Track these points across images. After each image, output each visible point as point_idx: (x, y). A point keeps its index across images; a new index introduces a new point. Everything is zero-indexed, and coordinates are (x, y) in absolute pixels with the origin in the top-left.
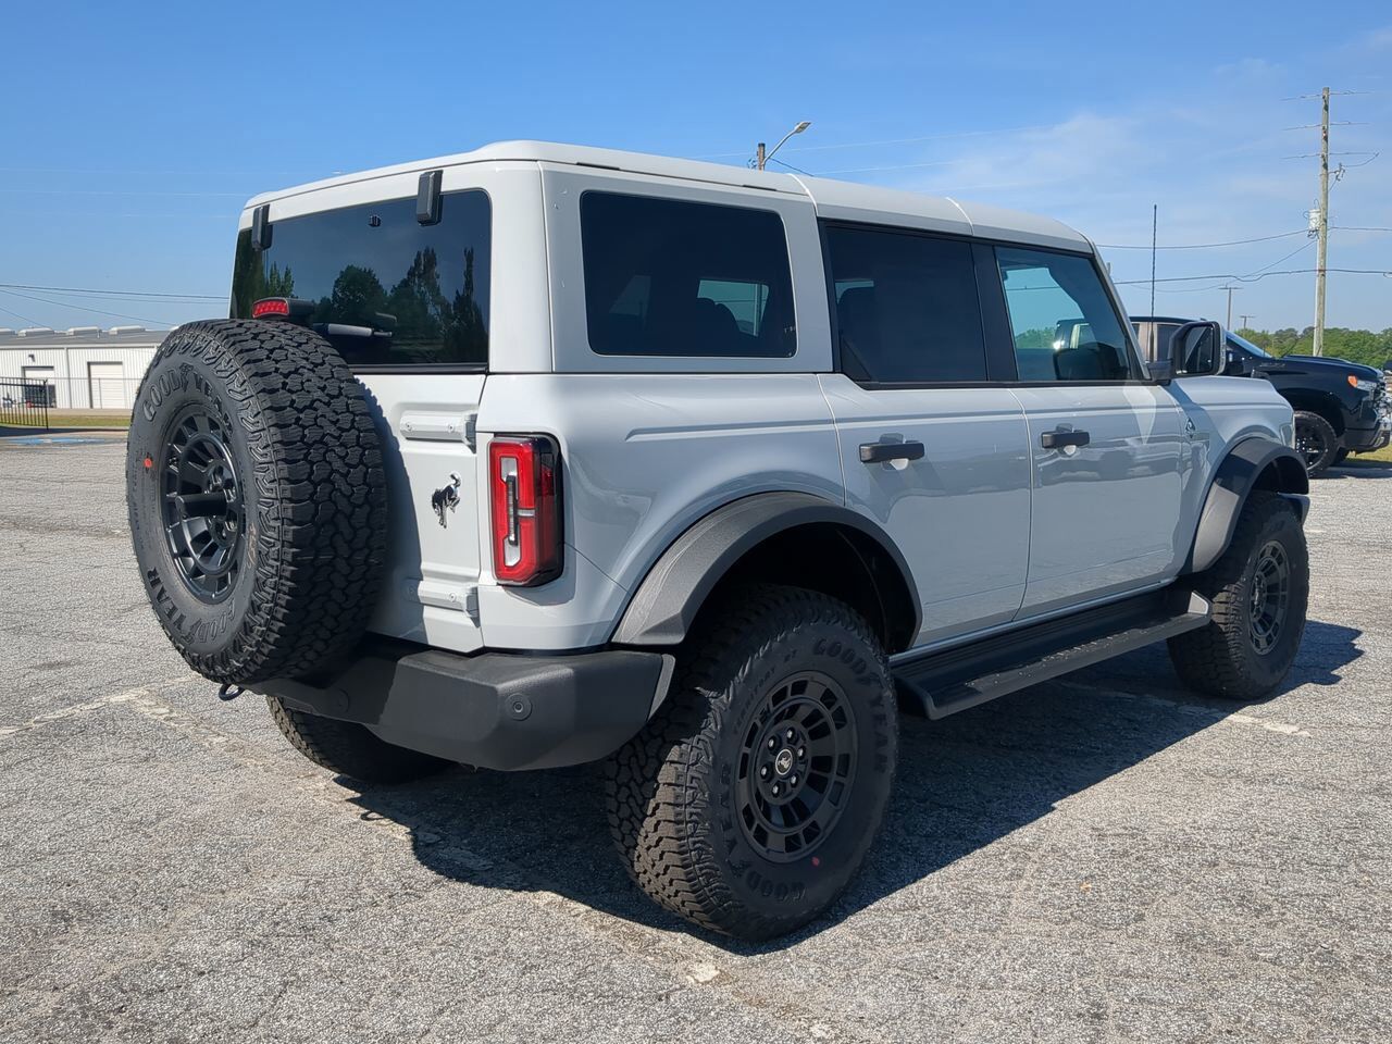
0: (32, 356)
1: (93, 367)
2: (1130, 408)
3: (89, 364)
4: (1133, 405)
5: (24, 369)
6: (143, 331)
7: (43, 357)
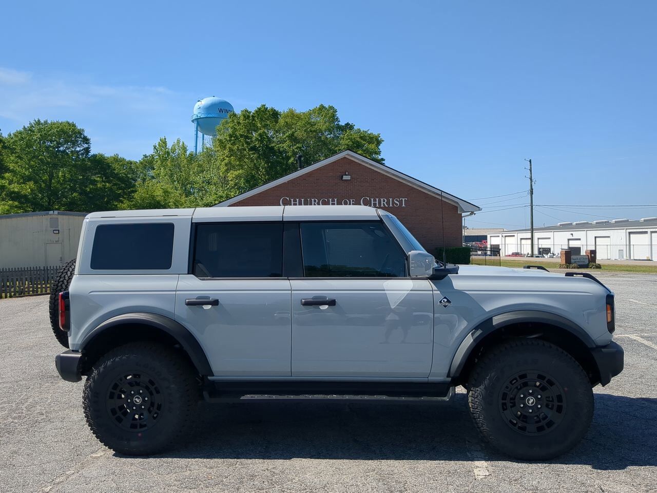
0: (572, 234)
1: (597, 239)
2: (384, 290)
3: (595, 237)
4: (385, 289)
5: (569, 240)
6: (628, 221)
7: (577, 234)
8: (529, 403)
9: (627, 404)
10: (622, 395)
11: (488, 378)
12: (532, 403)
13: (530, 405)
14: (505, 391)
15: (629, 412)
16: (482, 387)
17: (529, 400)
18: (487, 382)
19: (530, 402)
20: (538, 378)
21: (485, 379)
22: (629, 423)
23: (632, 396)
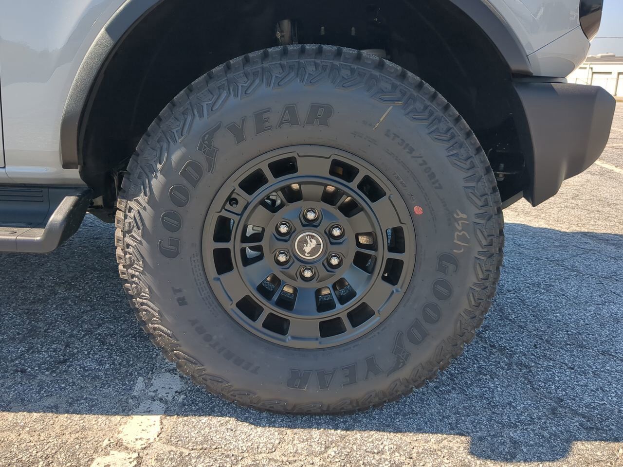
8: (303, 252)
9: (557, 243)
10: (547, 226)
11: (159, 166)
12: (313, 251)
13: (307, 257)
14: (224, 214)
15: (563, 261)
16: (142, 198)
17: (304, 242)
18: (157, 182)
19: (307, 249)
20: (332, 172)
21: (153, 170)
22: (564, 287)
23: (563, 228)
